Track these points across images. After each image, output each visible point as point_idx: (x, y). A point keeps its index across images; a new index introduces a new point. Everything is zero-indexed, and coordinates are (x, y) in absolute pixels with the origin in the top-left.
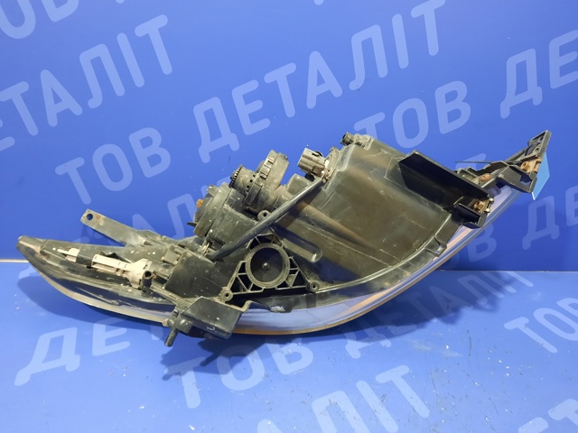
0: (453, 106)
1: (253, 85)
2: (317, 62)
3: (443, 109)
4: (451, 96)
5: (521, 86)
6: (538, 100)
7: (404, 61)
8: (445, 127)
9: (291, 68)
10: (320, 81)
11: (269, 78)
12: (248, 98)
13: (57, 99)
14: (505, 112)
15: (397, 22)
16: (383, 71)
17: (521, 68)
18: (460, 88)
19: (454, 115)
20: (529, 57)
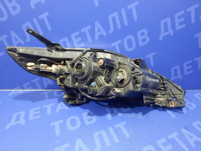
0: (143, 37)
1: (77, 33)
2: (97, 25)
3: (140, 38)
4: (142, 34)
5: (166, 30)
6: (172, 34)
7: (126, 23)
8: (141, 44)
9: (89, 27)
10: (99, 31)
11: (82, 30)
12: (76, 37)
13: (16, 40)
14: (161, 38)
15: (123, 10)
16: (119, 27)
17: (166, 24)
18: (145, 31)
19: (144, 40)
20: (168, 20)
